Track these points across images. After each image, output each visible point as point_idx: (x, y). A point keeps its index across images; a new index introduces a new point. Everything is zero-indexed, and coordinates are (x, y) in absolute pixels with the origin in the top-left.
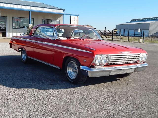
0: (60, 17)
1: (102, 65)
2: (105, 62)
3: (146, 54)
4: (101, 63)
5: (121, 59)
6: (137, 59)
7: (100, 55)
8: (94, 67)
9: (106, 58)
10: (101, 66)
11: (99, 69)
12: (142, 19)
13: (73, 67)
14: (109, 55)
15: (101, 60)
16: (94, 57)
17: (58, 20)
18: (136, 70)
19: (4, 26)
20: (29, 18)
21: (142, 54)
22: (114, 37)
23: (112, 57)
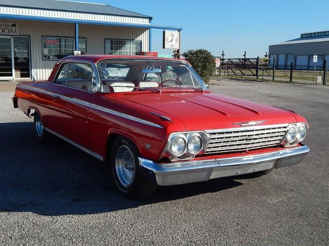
0: (142, 34)
1: (188, 157)
2: (196, 148)
3: (304, 125)
4: (185, 152)
5: (239, 141)
6: (281, 138)
7: (184, 134)
8: (169, 161)
9: (198, 140)
10: (187, 159)
11: (182, 165)
12: (325, 32)
13: (128, 158)
14: (206, 131)
15: (186, 145)
16: (167, 140)
17: (138, 39)
18: (278, 163)
19: (25, 56)
20: (76, 38)
21: (294, 126)
22: (260, 72)
23: (213, 136)
